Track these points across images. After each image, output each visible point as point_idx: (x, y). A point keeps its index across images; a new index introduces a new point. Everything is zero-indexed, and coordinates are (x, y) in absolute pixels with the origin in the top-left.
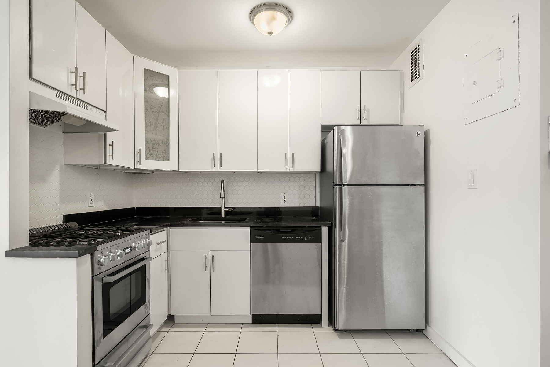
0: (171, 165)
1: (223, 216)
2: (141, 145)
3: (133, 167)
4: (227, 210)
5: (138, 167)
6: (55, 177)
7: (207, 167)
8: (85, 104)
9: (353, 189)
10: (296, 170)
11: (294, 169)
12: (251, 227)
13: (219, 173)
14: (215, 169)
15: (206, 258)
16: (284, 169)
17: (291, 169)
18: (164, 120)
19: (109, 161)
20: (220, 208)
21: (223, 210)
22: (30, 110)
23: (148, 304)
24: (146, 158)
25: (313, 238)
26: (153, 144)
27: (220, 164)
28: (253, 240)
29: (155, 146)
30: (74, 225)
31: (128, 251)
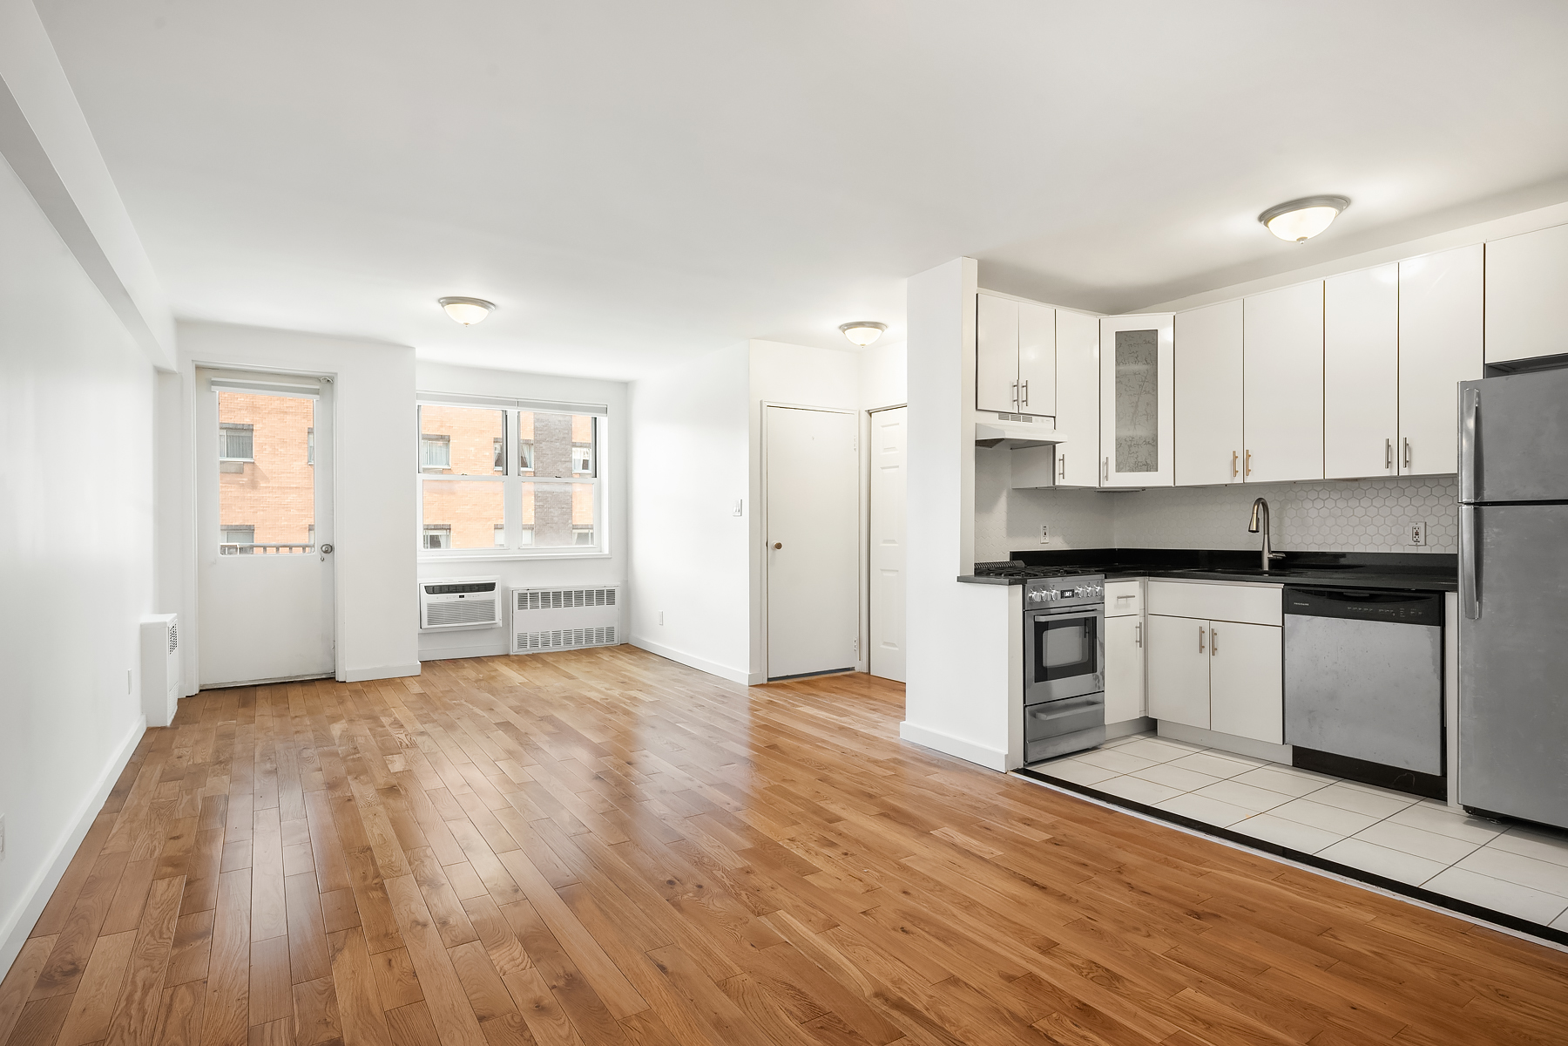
0: (1160, 478)
1: (1266, 568)
2: (1110, 451)
3: (1097, 486)
4: (1271, 556)
5: (1106, 484)
6: (1002, 505)
7: (1224, 478)
8: (1028, 417)
9: (1502, 512)
10: (1415, 473)
11: (1410, 471)
12: (1286, 584)
13: (1245, 487)
14: (1238, 480)
15: (1202, 632)
16: (1386, 473)
17: (1404, 472)
18: (1148, 404)
19: (1060, 482)
20: (1259, 554)
21: (1266, 556)
22: (976, 441)
23: (1101, 677)
24: (1118, 470)
25: (1420, 613)
26: (1130, 446)
27: (1247, 471)
28: (1288, 608)
29: (1133, 449)
30: (1020, 564)
31: (1067, 594)
